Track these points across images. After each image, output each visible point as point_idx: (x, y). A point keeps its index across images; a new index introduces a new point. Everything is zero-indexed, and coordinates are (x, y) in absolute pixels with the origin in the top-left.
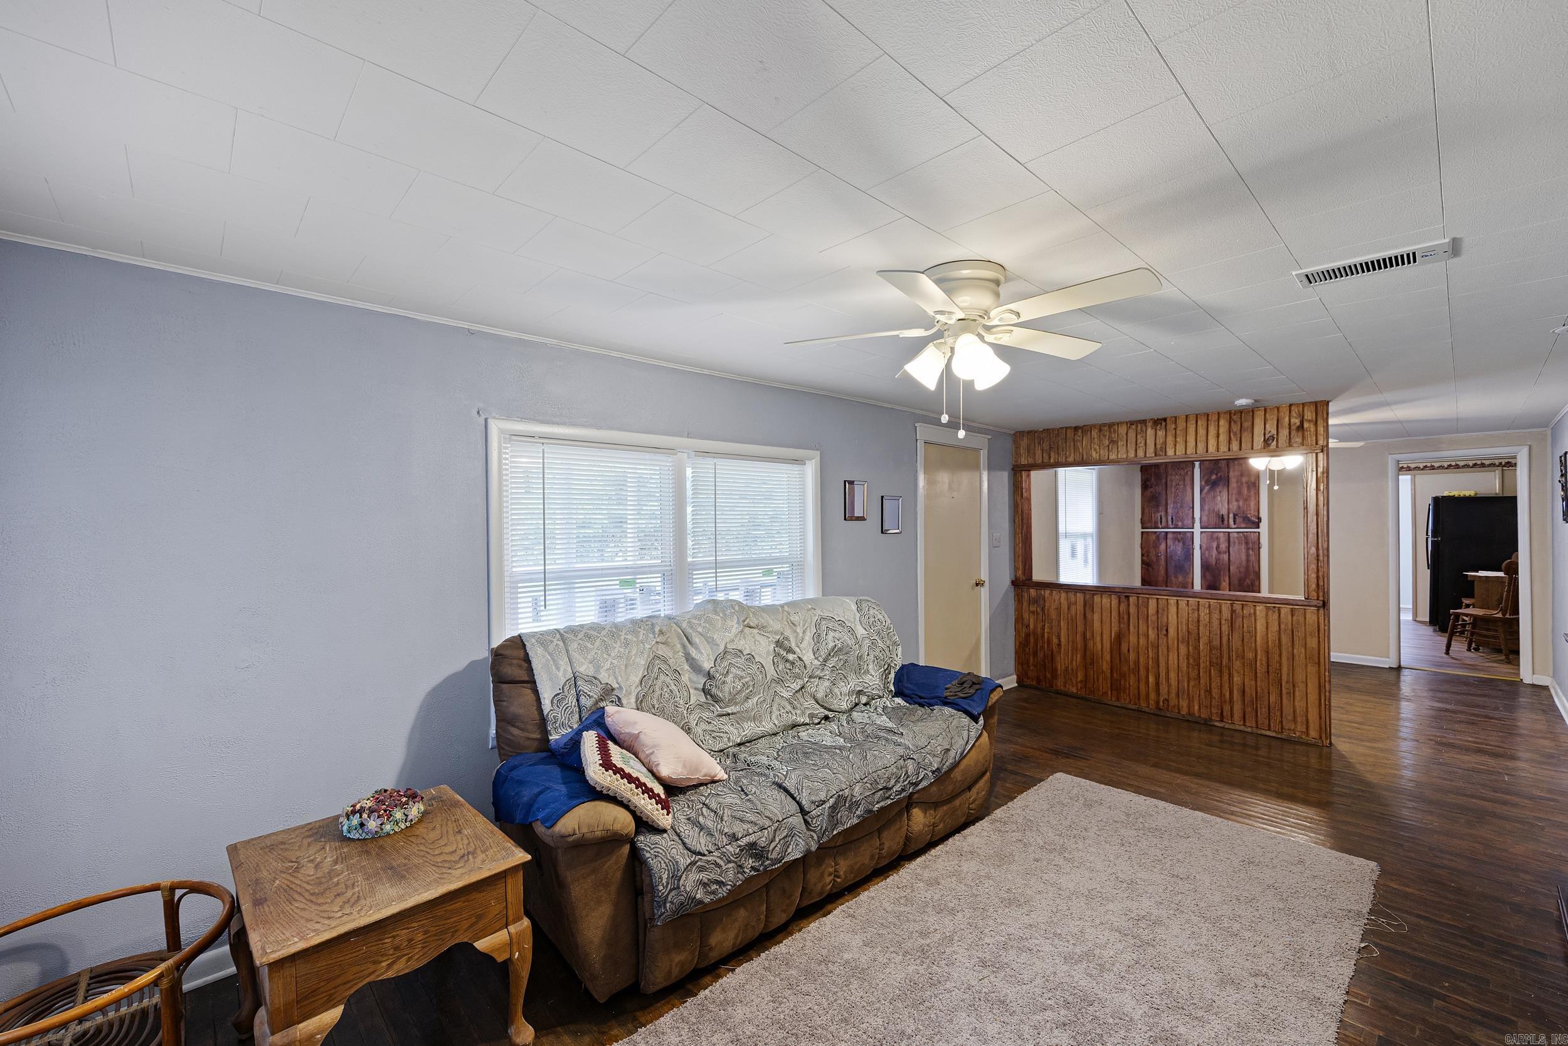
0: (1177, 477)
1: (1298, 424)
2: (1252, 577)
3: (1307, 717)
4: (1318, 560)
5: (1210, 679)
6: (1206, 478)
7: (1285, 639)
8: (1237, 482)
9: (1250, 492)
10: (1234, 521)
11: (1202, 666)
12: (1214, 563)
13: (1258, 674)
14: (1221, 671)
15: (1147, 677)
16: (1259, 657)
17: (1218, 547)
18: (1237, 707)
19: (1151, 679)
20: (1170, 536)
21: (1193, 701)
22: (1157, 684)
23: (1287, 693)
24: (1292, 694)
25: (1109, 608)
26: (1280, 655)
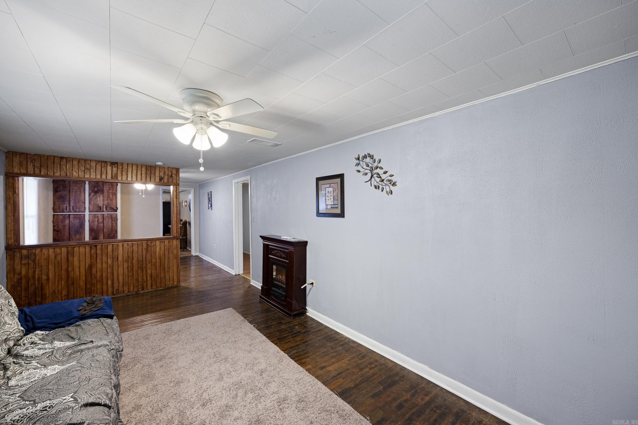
0: (76, 187)
1: (171, 175)
2: (114, 232)
3: (173, 279)
4: (177, 223)
5: (138, 274)
6: (92, 189)
7: (166, 252)
8: (107, 192)
9: (113, 197)
10: (106, 209)
11: (134, 270)
12: (96, 228)
13: (157, 268)
14: (142, 270)
15: (107, 282)
16: (157, 261)
17: (98, 221)
18: (149, 283)
19: (109, 282)
20: (71, 216)
21: (130, 286)
22: (113, 283)
23: (167, 272)
24: (168, 271)
25: (84, 253)
26: (165, 258)
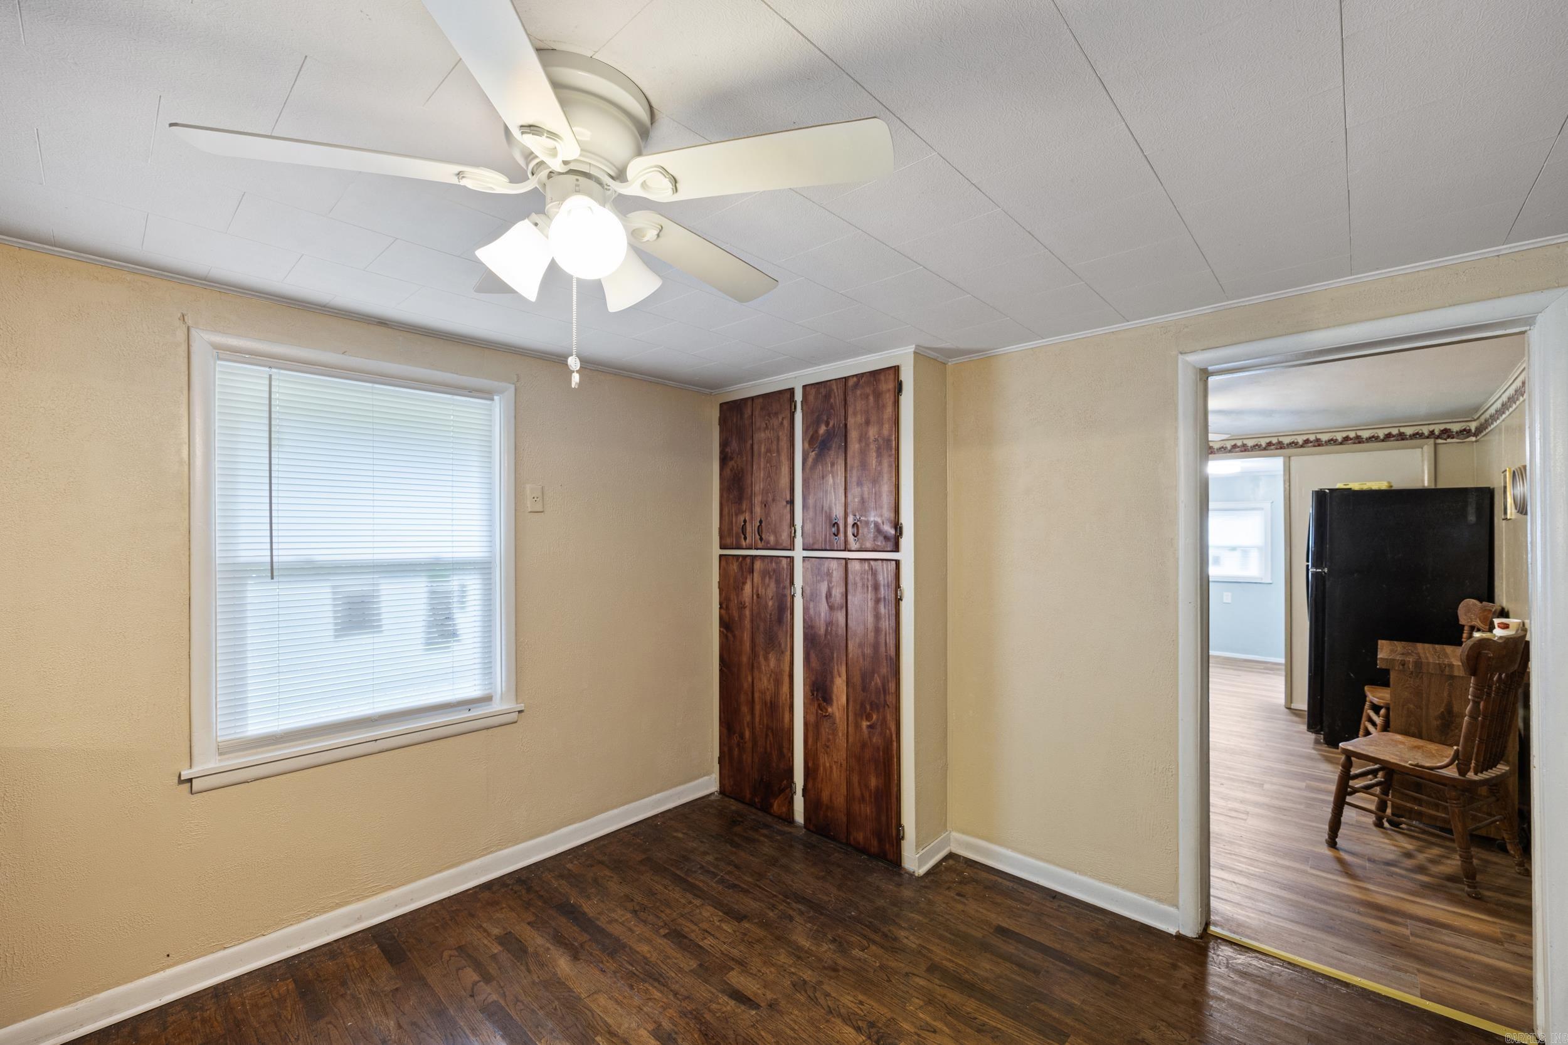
2: (884, 670)
6: (812, 433)
8: (861, 441)
10: (855, 534)
17: (829, 595)
